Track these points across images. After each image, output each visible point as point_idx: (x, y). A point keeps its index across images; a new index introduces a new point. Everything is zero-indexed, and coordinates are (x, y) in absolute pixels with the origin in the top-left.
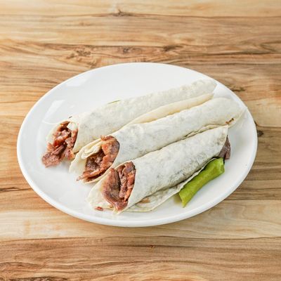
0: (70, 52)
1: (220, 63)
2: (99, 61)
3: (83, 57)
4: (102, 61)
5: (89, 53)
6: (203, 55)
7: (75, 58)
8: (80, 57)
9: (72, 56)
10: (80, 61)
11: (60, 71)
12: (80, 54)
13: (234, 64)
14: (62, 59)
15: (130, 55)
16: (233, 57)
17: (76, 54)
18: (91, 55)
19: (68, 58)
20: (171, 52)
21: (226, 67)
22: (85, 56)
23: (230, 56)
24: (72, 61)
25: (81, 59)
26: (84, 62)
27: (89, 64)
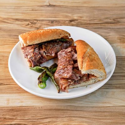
0: (27, 23)
1: (95, 27)
2: (40, 26)
3: (33, 25)
4: (42, 27)
5: (36, 23)
6: (87, 24)
7: (29, 25)
8: (32, 25)
9: (28, 24)
10: (32, 27)
11: (23, 31)
12: (32, 23)
13: (101, 28)
14: (24, 26)
15: (55, 24)
16: (100, 25)
17: (30, 24)
18: (37, 24)
19: (26, 25)
20: (73, 23)
21: (98, 29)
22: (34, 24)
23: (99, 24)
24: (28, 26)
25: (32, 26)
26: (34, 27)
27: (36, 28)
